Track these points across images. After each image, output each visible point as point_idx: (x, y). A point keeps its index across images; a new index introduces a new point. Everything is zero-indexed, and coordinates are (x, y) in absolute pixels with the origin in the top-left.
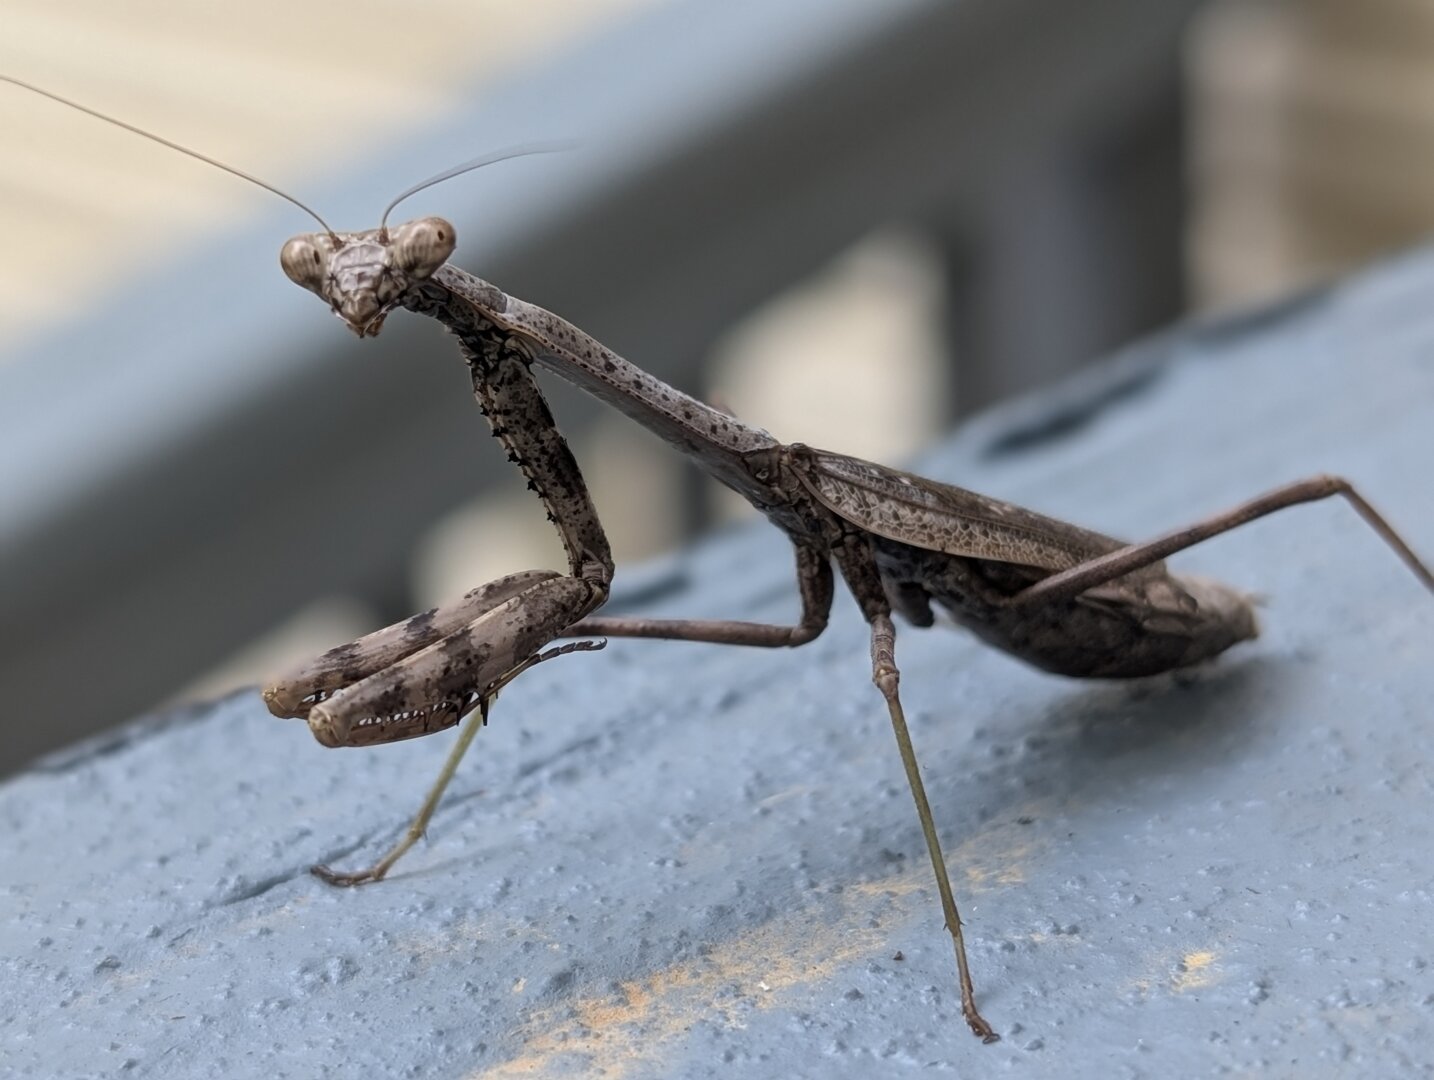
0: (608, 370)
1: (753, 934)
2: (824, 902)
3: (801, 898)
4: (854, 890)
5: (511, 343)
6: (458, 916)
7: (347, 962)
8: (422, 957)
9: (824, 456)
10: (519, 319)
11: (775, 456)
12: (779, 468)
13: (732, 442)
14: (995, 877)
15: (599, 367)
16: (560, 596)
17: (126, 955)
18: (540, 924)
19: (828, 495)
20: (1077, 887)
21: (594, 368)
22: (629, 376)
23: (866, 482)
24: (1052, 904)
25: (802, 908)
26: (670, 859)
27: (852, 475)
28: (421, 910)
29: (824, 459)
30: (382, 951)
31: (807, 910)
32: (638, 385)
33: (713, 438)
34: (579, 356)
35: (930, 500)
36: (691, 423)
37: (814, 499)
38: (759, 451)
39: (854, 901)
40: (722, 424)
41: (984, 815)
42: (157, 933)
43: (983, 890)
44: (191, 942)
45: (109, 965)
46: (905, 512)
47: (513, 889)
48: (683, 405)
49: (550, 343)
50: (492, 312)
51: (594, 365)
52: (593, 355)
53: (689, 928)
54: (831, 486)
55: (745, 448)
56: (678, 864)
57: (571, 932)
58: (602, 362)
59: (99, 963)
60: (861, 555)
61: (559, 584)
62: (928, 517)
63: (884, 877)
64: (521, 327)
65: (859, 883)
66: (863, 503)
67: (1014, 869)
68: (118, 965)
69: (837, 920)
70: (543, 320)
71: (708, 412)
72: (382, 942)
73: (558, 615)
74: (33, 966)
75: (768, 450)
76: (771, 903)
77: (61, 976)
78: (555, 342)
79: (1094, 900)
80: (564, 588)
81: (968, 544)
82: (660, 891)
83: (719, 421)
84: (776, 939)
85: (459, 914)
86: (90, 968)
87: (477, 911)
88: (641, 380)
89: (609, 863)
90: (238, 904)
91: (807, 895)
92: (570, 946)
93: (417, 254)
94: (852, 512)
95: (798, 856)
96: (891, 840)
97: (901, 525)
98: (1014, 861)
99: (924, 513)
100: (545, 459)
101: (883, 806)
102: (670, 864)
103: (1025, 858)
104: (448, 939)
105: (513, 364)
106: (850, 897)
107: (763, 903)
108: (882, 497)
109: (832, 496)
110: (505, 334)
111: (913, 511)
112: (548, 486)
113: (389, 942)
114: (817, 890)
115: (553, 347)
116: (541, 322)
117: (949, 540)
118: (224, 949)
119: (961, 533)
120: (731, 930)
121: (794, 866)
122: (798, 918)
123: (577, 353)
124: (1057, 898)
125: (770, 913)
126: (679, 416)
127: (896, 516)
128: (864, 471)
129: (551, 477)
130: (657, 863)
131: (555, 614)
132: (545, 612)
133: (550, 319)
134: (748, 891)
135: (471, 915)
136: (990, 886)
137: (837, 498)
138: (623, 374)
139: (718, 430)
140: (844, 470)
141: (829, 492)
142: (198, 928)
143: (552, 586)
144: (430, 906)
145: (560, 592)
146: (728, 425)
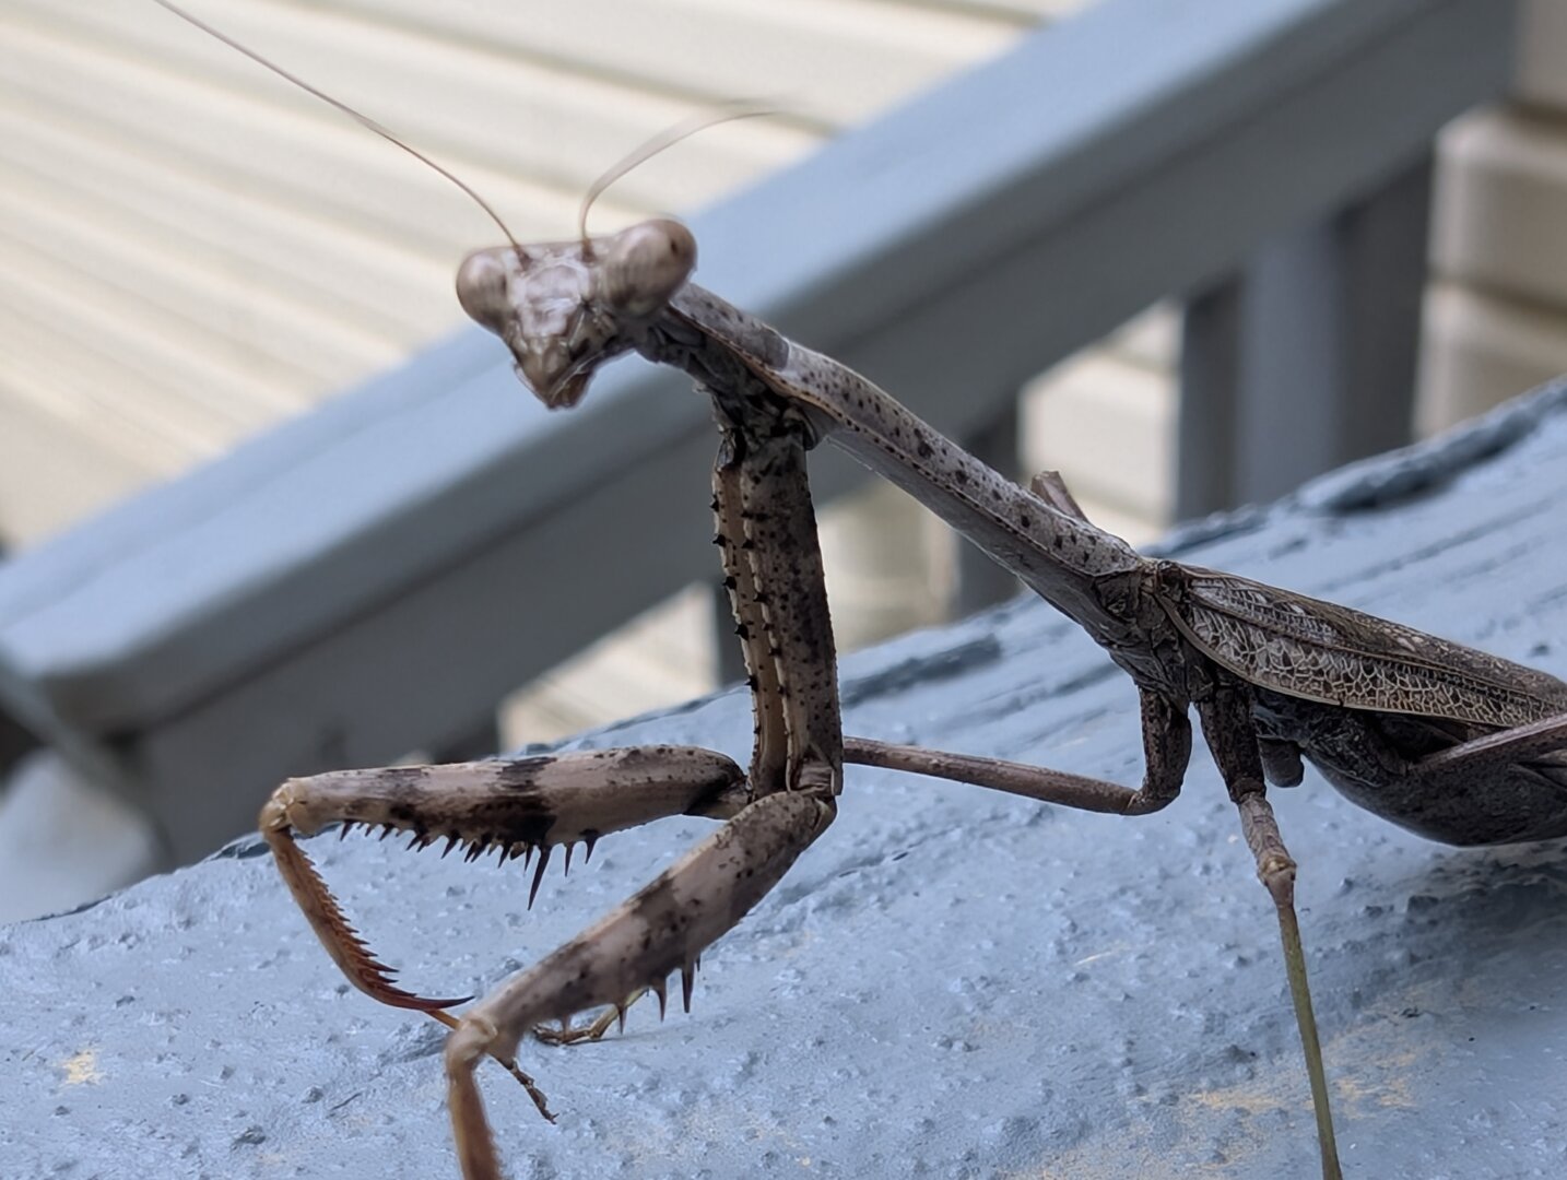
0: (922, 454)
1: (1060, 1161)
2: (1154, 1119)
3: (1124, 1111)
4: (1193, 1102)
5: (790, 413)
6: (687, 1104)
7: (540, 1164)
8: (635, 1162)
9: (1200, 579)
10: (805, 380)
11: (1136, 581)
12: (1140, 596)
13: (1082, 562)
14: (1376, 1095)
15: (911, 452)
16: (784, 822)
17: (273, 1126)
18: (788, 1124)
19: (1203, 633)
20: (1488, 1125)
21: (903, 453)
22: (951, 464)
23: (1251, 615)
24: (1456, 1148)
25: (1125, 1124)
26: (959, 1039)
27: (1235, 605)
28: (641, 1092)
29: (1200, 584)
30: (586, 1148)
31: (1132, 1129)
32: (962, 477)
33: (1056, 555)
34: (885, 436)
35: (1328, 637)
36: (1028, 534)
37: (1182, 638)
38: (1118, 575)
39: (1194, 1119)
40: (1069, 534)
41: (1357, 1001)
42: (317, 1095)
43: (1361, 1115)
44: (357, 1109)
45: (253, 1138)
46: (1296, 654)
47: (759, 1067)
48: (1020, 506)
49: (846, 416)
50: (768, 369)
51: (904, 448)
52: (902, 434)
53: (978, 1147)
54: (1208, 622)
55: (1098, 571)
56: (969, 1048)
57: (828, 1141)
58: (915, 443)
59: (237, 1137)
60: (1236, 716)
61: (780, 803)
62: (1323, 660)
63: (1231, 1083)
64: (807, 394)
65: (1199, 1091)
66: (1246, 646)
67: (1399, 1084)
68: (262, 1140)
69: (1172, 1146)
70: (838, 381)
71: (1051, 516)
72: (589, 1134)
73: (783, 851)
74: (158, 1135)
75: (1127, 573)
76: (1086, 1117)
77: (191, 1150)
78: (851, 416)
79: (1511, 1147)
80: (786, 809)
81: (1371, 693)
82: (944, 1088)
83: (1065, 530)
84: (1091, 1170)
85: (690, 1098)
86: (227, 1141)
87: (712, 1096)
88: (967, 470)
89: (882, 1037)
90: (421, 1060)
91: (1133, 1104)
92: (823, 1163)
93: (631, 280)
94: (1234, 658)
95: (1121, 1048)
96: (1240, 1030)
97: (1291, 672)
98: (1400, 1072)
99: (1321, 654)
100: (795, 597)
101: (1229, 981)
102: (958, 1046)
103: (1414, 1068)
104: (670, 1137)
105: (792, 447)
106: (1187, 1110)
107: (1077, 1116)
108: (1270, 634)
109: (1208, 635)
110: (783, 401)
111: (1308, 652)
112: (786, 640)
113: (597, 1135)
114: (1144, 1098)
115: (849, 423)
116: (836, 386)
117: (1350, 689)
118: (394, 1127)
119: (1364, 679)
120: (1033, 1153)
121: (1117, 1061)
122: (1120, 1140)
123: (881, 431)
124: (1463, 1142)
125: (1084, 1130)
126: (1013, 523)
127: (1286, 661)
128: (1249, 597)
129: (795, 626)
130: (942, 1044)
131: (780, 847)
132: (767, 846)
133: (848, 380)
134: (1057, 1097)
135: (704, 1103)
136: (1371, 1111)
137: (1214, 637)
138: (942, 461)
139: (1064, 543)
140: (1225, 597)
141: (1203, 629)
142: (368, 1093)
143: (769, 807)
144: (653, 1085)
145: (783, 816)
146: (1078, 536)
